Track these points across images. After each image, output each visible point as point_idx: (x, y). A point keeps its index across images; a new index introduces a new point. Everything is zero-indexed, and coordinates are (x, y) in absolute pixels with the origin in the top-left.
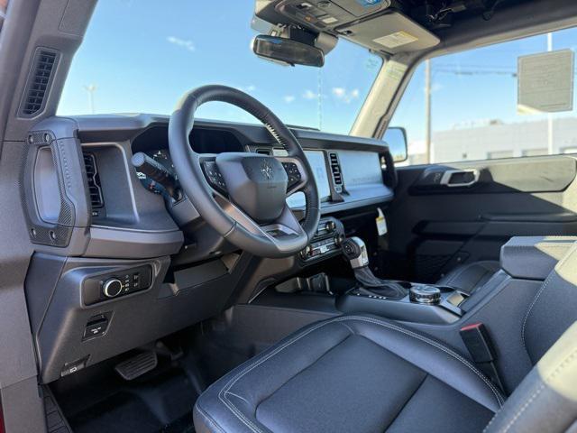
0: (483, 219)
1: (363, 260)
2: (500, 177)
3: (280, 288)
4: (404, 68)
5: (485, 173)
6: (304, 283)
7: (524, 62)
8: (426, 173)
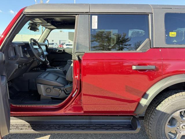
0: (64, 58)
1: (49, 64)
2: (66, 51)
3: (34, 69)
4: (50, 30)
5: (64, 50)
6: (36, 69)
7: (69, 33)
8: (54, 50)
